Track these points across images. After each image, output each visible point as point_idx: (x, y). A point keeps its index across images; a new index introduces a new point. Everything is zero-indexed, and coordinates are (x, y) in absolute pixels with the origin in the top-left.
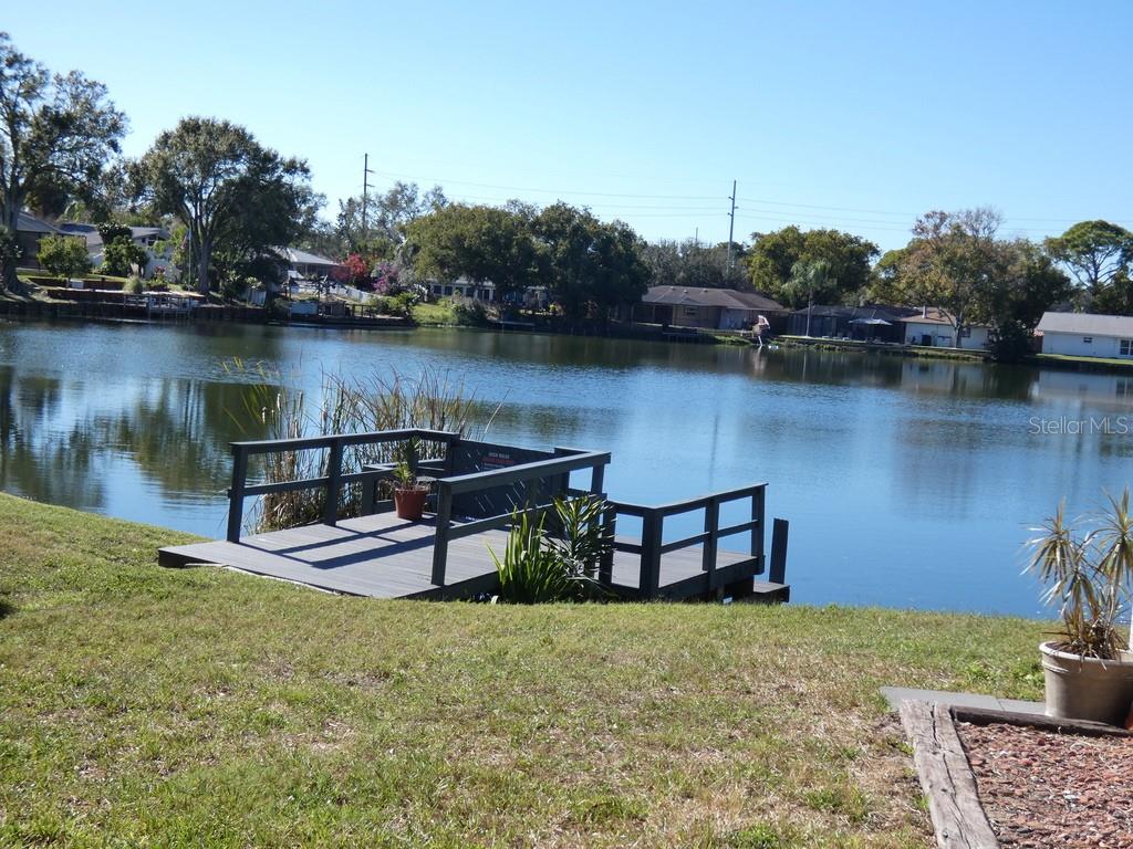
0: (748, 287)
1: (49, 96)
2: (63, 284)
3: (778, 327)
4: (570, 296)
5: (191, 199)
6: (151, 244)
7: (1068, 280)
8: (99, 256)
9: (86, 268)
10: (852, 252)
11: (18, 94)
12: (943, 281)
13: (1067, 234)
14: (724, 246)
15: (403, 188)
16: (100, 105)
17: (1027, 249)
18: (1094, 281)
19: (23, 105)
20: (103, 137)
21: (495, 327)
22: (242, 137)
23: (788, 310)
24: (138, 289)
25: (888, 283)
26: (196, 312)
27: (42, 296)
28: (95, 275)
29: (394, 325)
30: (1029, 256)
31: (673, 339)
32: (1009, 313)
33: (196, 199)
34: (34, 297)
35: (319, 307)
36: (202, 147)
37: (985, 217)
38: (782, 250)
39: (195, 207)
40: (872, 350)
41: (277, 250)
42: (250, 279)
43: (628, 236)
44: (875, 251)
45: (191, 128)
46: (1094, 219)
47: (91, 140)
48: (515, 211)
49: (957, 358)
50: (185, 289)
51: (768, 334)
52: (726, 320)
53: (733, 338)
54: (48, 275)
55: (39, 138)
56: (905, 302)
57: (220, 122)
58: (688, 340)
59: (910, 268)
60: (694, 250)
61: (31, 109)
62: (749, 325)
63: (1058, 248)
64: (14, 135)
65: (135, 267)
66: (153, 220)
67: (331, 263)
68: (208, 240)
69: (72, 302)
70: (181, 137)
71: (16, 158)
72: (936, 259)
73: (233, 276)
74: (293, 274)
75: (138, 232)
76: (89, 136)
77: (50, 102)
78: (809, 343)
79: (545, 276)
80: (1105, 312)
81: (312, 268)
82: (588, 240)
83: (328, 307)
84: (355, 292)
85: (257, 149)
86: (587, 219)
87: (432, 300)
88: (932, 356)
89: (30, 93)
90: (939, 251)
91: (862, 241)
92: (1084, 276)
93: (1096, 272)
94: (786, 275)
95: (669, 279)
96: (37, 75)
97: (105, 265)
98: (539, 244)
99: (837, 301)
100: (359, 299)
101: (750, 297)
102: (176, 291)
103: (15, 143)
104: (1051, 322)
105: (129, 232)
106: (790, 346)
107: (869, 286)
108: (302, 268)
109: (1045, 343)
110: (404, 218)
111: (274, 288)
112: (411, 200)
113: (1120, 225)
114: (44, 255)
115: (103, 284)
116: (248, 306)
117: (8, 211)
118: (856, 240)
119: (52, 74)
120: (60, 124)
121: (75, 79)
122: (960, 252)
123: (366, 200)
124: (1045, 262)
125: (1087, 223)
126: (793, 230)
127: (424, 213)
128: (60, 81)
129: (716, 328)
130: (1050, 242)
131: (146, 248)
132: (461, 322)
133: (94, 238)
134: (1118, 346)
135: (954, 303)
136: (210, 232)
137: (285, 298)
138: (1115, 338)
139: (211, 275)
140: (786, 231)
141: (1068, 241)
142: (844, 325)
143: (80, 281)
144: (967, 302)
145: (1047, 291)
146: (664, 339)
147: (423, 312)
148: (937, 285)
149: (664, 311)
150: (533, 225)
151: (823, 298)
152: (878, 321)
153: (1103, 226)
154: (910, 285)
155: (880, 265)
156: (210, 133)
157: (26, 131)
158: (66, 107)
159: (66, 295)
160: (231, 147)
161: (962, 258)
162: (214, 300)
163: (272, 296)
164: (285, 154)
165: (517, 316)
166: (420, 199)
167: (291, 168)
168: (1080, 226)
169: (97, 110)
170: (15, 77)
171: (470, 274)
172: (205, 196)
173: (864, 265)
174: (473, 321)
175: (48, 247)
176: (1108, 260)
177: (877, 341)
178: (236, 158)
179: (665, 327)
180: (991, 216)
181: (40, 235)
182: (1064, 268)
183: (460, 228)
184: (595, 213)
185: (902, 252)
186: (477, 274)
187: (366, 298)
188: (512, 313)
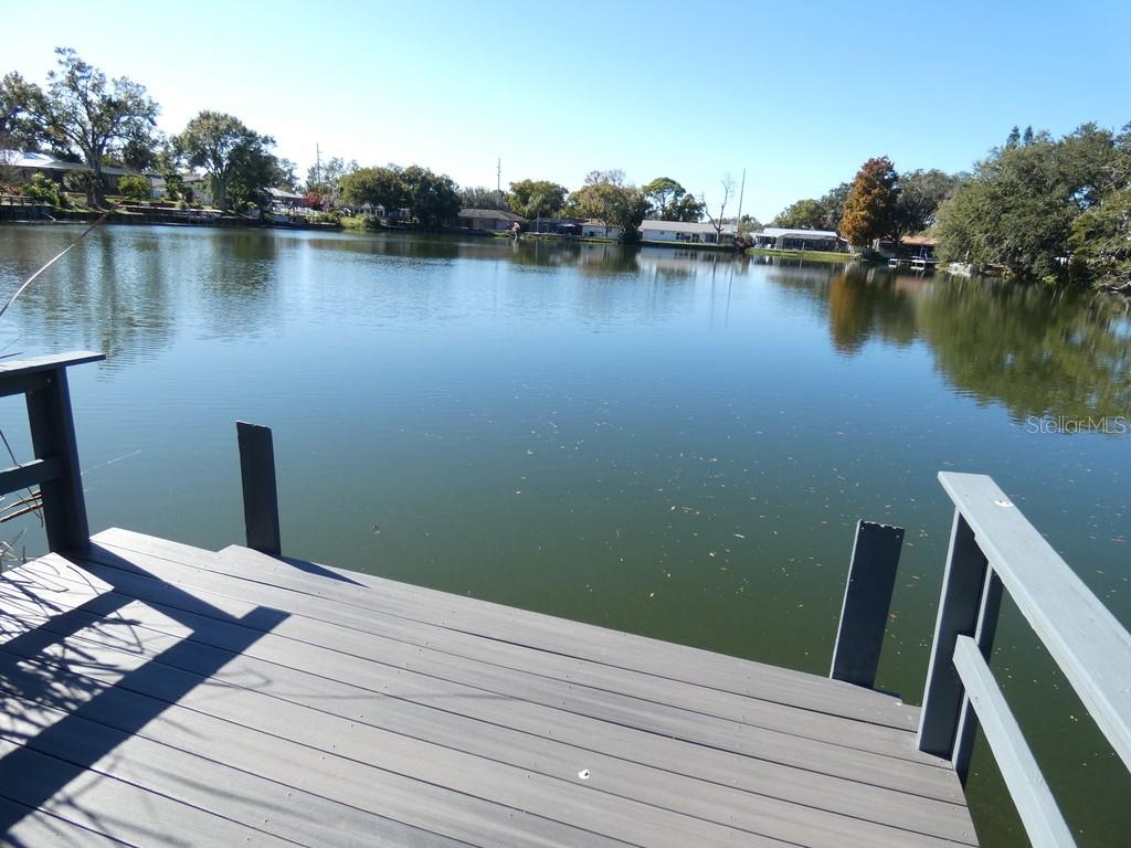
0: (509, 209)
2: (137, 204)
4: (422, 213)
6: (194, 185)
7: (652, 205)
8: (161, 190)
9: (150, 194)
10: (556, 191)
11: (87, 88)
12: (599, 206)
13: (651, 183)
14: (496, 191)
15: (337, 160)
16: (143, 98)
17: (635, 192)
18: (663, 206)
19: (91, 95)
20: (144, 116)
21: (385, 229)
22: (235, 122)
23: (526, 220)
24: (183, 207)
25: (572, 207)
26: (220, 221)
27: (122, 211)
28: (157, 200)
29: (332, 227)
30: (635, 194)
32: (629, 220)
34: (118, 211)
35: (290, 218)
36: (211, 127)
37: (617, 174)
38: (524, 191)
40: (567, 239)
41: (265, 189)
42: (250, 203)
43: (450, 182)
44: (567, 192)
45: (206, 116)
46: (663, 176)
47: (137, 118)
48: (392, 169)
49: (606, 242)
50: (213, 208)
51: (520, 231)
52: (500, 225)
53: (503, 234)
54: (127, 199)
55: (103, 115)
56: (580, 216)
57: (222, 113)
58: (483, 235)
59: (584, 200)
61: (99, 98)
62: (510, 227)
63: (647, 190)
64: (89, 113)
65: (181, 196)
67: (293, 196)
68: (223, 181)
69: (143, 214)
70: (200, 122)
72: (597, 194)
73: (240, 202)
74: (276, 201)
78: (539, 236)
79: (409, 203)
80: (667, 220)
82: (429, 185)
83: (294, 218)
84: (311, 211)
85: (245, 129)
86: (429, 173)
87: (353, 216)
88: (595, 242)
89: (94, 88)
90: (597, 190)
91: (561, 187)
92: (659, 204)
93: (664, 202)
94: (525, 202)
95: (471, 206)
96: (97, 76)
98: (405, 186)
99: (549, 217)
100: (312, 214)
101: (509, 214)
103: (91, 119)
104: (646, 225)
105: (181, 177)
106: (530, 238)
107: (563, 208)
108: (282, 199)
109: (644, 234)
110: (338, 176)
111: (264, 208)
112: (341, 166)
113: (674, 179)
114: (122, 187)
115: (163, 205)
116: (250, 217)
117: (94, 161)
118: (558, 186)
119: (109, 77)
120: (115, 106)
121: (125, 83)
122: (608, 191)
123: (319, 168)
124: (642, 197)
125: (660, 178)
126: (528, 181)
127: (348, 173)
128: (115, 82)
129: (494, 228)
130: (644, 188)
132: (367, 226)
133: (159, 181)
134: (675, 236)
135: (603, 216)
136: (223, 176)
137: (271, 213)
138: (674, 232)
139: (228, 201)
140: (526, 181)
141: (652, 187)
142: (553, 227)
143: (147, 202)
144: (610, 215)
145: (641, 211)
146: (470, 234)
147: (346, 221)
148: (596, 208)
149: (469, 221)
150: (401, 177)
151: (543, 214)
152: (569, 225)
153: (667, 180)
154: (584, 207)
155: (569, 199)
156: (216, 120)
157: (95, 111)
159: (137, 210)
160: (230, 128)
161: (609, 193)
162: (232, 215)
163: (263, 212)
164: (261, 133)
165: (396, 224)
166: (345, 167)
167: (266, 141)
168: (656, 180)
169: (142, 102)
170: (83, 77)
171: (370, 201)
173: (561, 198)
174: (374, 227)
175: (124, 183)
176: (669, 196)
177: (569, 235)
178: (235, 135)
179: (470, 229)
180: (620, 172)
181: (119, 176)
182: (650, 199)
183: (364, 177)
184: (432, 172)
185: (579, 192)
186: (375, 202)
187: (316, 214)
188: (393, 221)
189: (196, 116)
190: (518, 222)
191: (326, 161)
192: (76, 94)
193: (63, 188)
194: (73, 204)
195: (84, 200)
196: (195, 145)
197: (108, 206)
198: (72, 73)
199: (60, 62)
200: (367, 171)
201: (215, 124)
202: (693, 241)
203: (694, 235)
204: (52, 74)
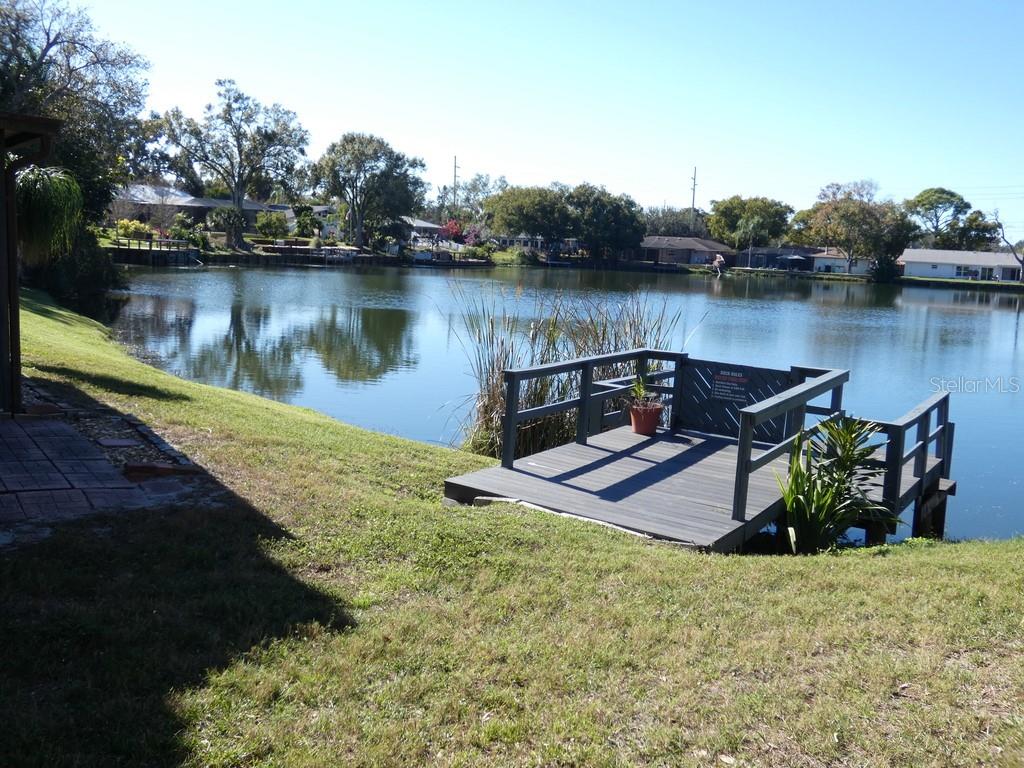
0: (708, 235)
1: (261, 121)
2: (272, 243)
3: (730, 262)
4: (589, 243)
5: (350, 187)
6: (324, 216)
7: (919, 227)
8: (293, 225)
9: (286, 232)
10: (777, 211)
11: (242, 120)
12: (839, 231)
13: (918, 197)
14: (688, 210)
15: (480, 177)
16: (293, 125)
17: (892, 207)
18: (936, 228)
19: (245, 127)
20: (295, 146)
21: (544, 265)
22: (381, 144)
23: (734, 251)
24: (318, 245)
25: (799, 232)
26: (355, 260)
27: (259, 251)
28: (291, 236)
29: (480, 266)
30: (894, 213)
31: (662, 271)
32: (883, 249)
33: (353, 187)
34: (255, 251)
35: (433, 255)
36: (356, 152)
37: (866, 186)
38: (731, 213)
39: (353, 191)
40: (793, 276)
41: (405, 218)
42: (388, 238)
43: (631, 204)
44: (792, 211)
45: (349, 140)
46: (936, 187)
47: (288, 148)
48: (556, 190)
49: (848, 280)
50: (347, 245)
51: (724, 267)
52: (695, 258)
53: (701, 270)
54: (261, 237)
55: (255, 148)
56: (810, 244)
57: (367, 136)
58: (672, 271)
59: (817, 222)
60: (670, 213)
61: (250, 129)
62: (711, 260)
63: (912, 206)
64: (239, 146)
65: (316, 231)
66: (326, 200)
67: (436, 226)
68: (361, 212)
69: (278, 254)
70: (343, 146)
71: (241, 162)
72: (835, 215)
73: (377, 236)
74: (414, 234)
75: (317, 209)
76: (286, 146)
77: (261, 124)
78: (751, 272)
79: (576, 232)
80: (943, 249)
81: (425, 230)
82: (604, 207)
83: (439, 255)
84: (454, 245)
85: (392, 152)
86: (603, 193)
87: (503, 248)
88: (833, 279)
89: (249, 119)
90: (836, 209)
91: (783, 204)
92: (929, 225)
93: (937, 222)
94: (733, 227)
95: (655, 232)
96: (252, 107)
97: (296, 230)
98: (572, 210)
99: (766, 244)
100: (457, 249)
101: (710, 242)
102: (342, 246)
103: (240, 152)
104: (909, 256)
105: (312, 209)
106: (739, 275)
107: (787, 233)
108: (419, 230)
109: (906, 270)
110: (481, 197)
111: (404, 243)
112: (485, 185)
113: (953, 190)
114: (259, 224)
115: (297, 243)
116: (388, 255)
117: (236, 197)
118: (779, 204)
119: (262, 106)
120: (269, 138)
121: (276, 109)
122: (851, 209)
123: (456, 186)
124: (904, 216)
125: (931, 190)
126: (737, 198)
127: (494, 193)
128: (267, 111)
129: (688, 263)
130: (907, 203)
131: (321, 219)
132: (523, 263)
133: (290, 213)
134: (955, 270)
135: (847, 244)
136: (363, 207)
137: (411, 250)
138: (953, 265)
139: (363, 235)
140: (733, 198)
141: (919, 202)
142: (771, 260)
143: (282, 241)
144: (855, 243)
145: (905, 235)
146: (656, 271)
147: (498, 257)
148: (835, 233)
149: (653, 253)
150: (568, 198)
151: (759, 242)
152: (796, 257)
153: (942, 191)
154: (818, 233)
155: (794, 220)
156: (361, 143)
157: (247, 145)
158: (272, 127)
159: (274, 250)
160: (376, 152)
161: (853, 214)
162: (367, 252)
163: (402, 248)
164: (409, 155)
165: (558, 258)
166: (490, 185)
167: (414, 164)
168: (926, 192)
169: (291, 129)
170: (239, 109)
171: (528, 231)
172: (359, 184)
173: (784, 220)
174: (531, 261)
175: (262, 219)
176: (946, 214)
177: (796, 270)
178: (377, 159)
179: (656, 264)
180: (871, 185)
181: (256, 212)
182: (916, 219)
183: (520, 201)
184: (608, 190)
185: (809, 211)
186: (533, 231)
187: (461, 248)
188: (555, 257)
189: (338, 140)
190: (722, 253)
192: (229, 127)
193: (206, 229)
194: (213, 245)
195: (223, 240)
196: (332, 177)
197: (246, 246)
198: (229, 106)
199: (220, 95)
200: (528, 193)
201: (359, 149)
202: (983, 278)
203: (984, 269)
204: (209, 108)
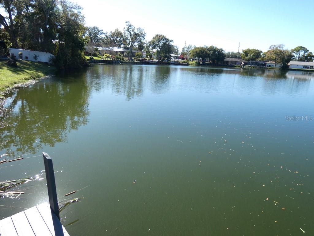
0: (241, 58)
2: (139, 59)
3: (245, 64)
4: (213, 60)
5: (157, 47)
6: (152, 54)
7: (294, 56)
9: (142, 57)
10: (258, 52)
11: (131, 31)
13: (295, 48)
14: (237, 53)
15: (190, 45)
16: (143, 32)
17: (288, 51)
18: (299, 56)
19: (132, 33)
20: (143, 37)
21: (201, 65)
22: (164, 36)
23: (246, 61)
24: (149, 60)
25: (263, 57)
26: (157, 63)
27: (135, 61)
29: (186, 64)
30: (288, 52)
31: (229, 66)
32: (284, 61)
38: (246, 53)
40: (261, 68)
41: (170, 54)
42: (165, 58)
43: (222, 50)
44: (262, 52)
45: (157, 36)
46: (300, 46)
48: (205, 47)
49: (275, 69)
50: (156, 60)
51: (243, 65)
52: (237, 63)
53: (238, 66)
54: (136, 58)
56: (266, 60)
57: (161, 35)
59: (268, 55)
63: (293, 51)
65: (149, 57)
67: (178, 56)
68: (159, 52)
71: (131, 41)
72: (273, 53)
73: (163, 58)
74: (171, 57)
75: (151, 52)
77: (136, 32)
78: (250, 67)
79: (209, 57)
80: (300, 61)
81: (175, 57)
82: (216, 51)
83: (176, 62)
85: (166, 38)
86: (216, 48)
87: (192, 61)
88: (271, 68)
90: (273, 51)
92: (297, 55)
94: (247, 56)
95: (229, 57)
96: (133, 28)
98: (208, 52)
99: (255, 60)
101: (241, 60)
103: (131, 38)
104: (291, 63)
106: (247, 67)
107: (260, 57)
108: (173, 57)
109: (290, 67)
110: (190, 50)
113: (304, 47)
115: (144, 59)
116: (165, 62)
117: (131, 49)
118: (259, 50)
119: (136, 28)
121: (139, 29)
123: (185, 48)
126: (249, 49)
127: (193, 49)
129: (235, 64)
132: (196, 64)
134: (303, 67)
135: (275, 60)
137: (170, 61)
138: (303, 65)
139: (160, 58)
141: (295, 50)
143: (141, 59)
144: (277, 60)
145: (290, 57)
146: (227, 66)
147: (190, 62)
148: (272, 57)
149: (227, 62)
150: (207, 49)
151: (253, 59)
152: (262, 63)
153: (302, 47)
154: (268, 57)
155: (262, 54)
156: (159, 36)
159: (139, 61)
160: (162, 38)
161: (278, 52)
162: (160, 61)
163: (168, 60)
164: (170, 39)
166: (192, 47)
167: (171, 41)
168: (297, 47)
170: (131, 28)
171: (198, 57)
173: (260, 54)
174: (198, 64)
175: (136, 54)
176: (302, 53)
177: (261, 66)
179: (227, 64)
180: (283, 45)
181: (135, 52)
182: (294, 54)
183: (197, 50)
184: (217, 47)
185: (266, 52)
186: (199, 57)
187: (182, 61)
188: (204, 63)
189: (155, 36)
190: (244, 62)
191: (187, 46)
192: (129, 32)
193: (124, 56)
194: (125, 60)
195: (127, 58)
196: (153, 44)
197: (133, 60)
198: (128, 27)
199: (126, 25)
200: (198, 48)
201: (159, 38)
202: (310, 69)
203: (311, 66)
204: (124, 28)
